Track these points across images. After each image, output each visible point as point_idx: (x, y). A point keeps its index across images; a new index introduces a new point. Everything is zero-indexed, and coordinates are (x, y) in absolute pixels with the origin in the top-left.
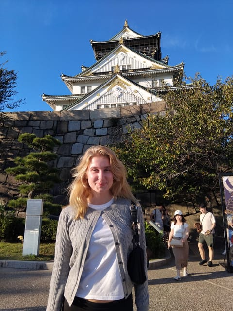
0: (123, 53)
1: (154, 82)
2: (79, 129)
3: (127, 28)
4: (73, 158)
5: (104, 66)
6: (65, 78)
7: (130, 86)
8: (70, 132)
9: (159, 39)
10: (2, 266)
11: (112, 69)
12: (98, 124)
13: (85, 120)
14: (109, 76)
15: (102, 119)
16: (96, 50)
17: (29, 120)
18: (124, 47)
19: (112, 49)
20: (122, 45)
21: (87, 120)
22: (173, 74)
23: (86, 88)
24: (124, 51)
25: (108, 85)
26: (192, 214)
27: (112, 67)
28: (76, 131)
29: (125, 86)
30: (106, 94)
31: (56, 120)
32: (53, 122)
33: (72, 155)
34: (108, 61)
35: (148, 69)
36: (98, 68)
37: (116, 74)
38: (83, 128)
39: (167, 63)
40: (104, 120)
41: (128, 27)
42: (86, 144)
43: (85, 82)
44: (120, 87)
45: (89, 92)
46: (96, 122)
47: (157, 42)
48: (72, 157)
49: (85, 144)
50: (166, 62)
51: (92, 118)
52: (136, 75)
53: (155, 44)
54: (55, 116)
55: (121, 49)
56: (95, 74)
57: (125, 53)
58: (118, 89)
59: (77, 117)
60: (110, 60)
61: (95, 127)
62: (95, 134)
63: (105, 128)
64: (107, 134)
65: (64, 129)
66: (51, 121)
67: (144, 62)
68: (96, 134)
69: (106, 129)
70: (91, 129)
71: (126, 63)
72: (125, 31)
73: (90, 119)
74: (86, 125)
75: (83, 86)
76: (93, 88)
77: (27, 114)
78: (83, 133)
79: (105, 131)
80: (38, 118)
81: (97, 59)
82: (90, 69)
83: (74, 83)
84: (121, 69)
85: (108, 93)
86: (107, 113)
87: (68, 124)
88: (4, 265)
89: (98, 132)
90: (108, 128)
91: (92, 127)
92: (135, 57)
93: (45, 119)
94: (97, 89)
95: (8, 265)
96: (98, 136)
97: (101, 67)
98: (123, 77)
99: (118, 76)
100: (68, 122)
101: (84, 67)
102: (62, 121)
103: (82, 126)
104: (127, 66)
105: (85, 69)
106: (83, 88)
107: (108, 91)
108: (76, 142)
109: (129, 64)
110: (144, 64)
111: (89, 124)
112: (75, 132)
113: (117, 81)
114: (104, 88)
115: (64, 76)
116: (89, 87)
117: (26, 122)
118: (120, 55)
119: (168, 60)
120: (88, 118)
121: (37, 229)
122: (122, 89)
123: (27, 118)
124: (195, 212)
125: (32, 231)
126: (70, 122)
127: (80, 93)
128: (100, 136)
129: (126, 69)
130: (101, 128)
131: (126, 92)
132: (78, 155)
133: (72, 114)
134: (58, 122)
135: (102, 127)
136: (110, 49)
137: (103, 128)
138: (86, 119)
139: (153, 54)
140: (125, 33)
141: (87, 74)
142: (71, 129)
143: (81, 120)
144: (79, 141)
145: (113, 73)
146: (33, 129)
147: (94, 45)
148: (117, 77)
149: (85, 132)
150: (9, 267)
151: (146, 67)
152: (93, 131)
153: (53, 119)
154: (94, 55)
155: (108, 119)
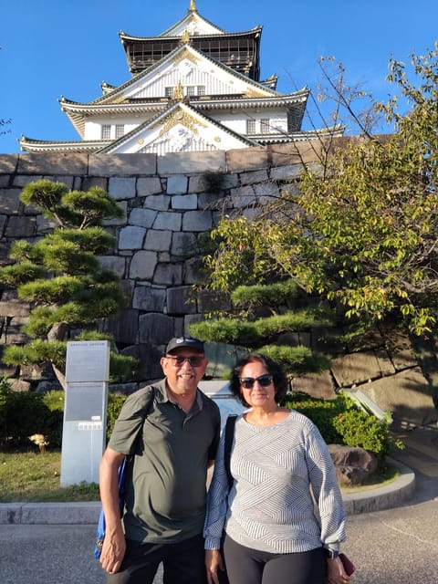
0: (189, 62)
1: (250, 123)
2: (133, 195)
3: (194, 14)
4: (123, 259)
5: (150, 85)
6: (69, 107)
7: (205, 127)
9: (258, 40)
10: (11, 521)
11: (167, 93)
12: (176, 185)
13: (146, 176)
14: (161, 105)
15: (185, 174)
16: (131, 54)
17: (16, 174)
18: (191, 50)
19: (167, 53)
20: (186, 46)
21: (151, 176)
22: (287, 109)
23: (113, 127)
24: (190, 57)
25: (161, 122)
26: (389, 375)
27: (167, 89)
28: (127, 199)
29: (196, 126)
30: (157, 141)
31: (79, 173)
32: (71, 179)
33: (120, 253)
34: (157, 77)
35: (239, 96)
36: (138, 89)
37: (177, 101)
38: (141, 193)
39: (274, 88)
40: (189, 178)
41: (196, 11)
42: (152, 229)
43: (110, 115)
44: (186, 129)
45: (120, 136)
46: (170, 182)
47: (254, 45)
48: (121, 256)
49: (147, 229)
50: (273, 85)
51: (161, 172)
52: (215, 108)
53: (251, 49)
54: (78, 164)
55: (185, 54)
56: (131, 100)
57: (193, 62)
58: (182, 132)
59: (129, 169)
60: (162, 73)
61: (168, 192)
62: (170, 206)
63: (191, 194)
64: (198, 209)
66: (68, 175)
67: (232, 83)
68: (173, 207)
69: (195, 196)
70: (162, 196)
71: (194, 82)
72: (190, 20)
73: (157, 173)
74: (148, 187)
75: (107, 123)
76: (128, 128)
77: (10, 158)
78: (142, 204)
79: (192, 202)
80: (38, 170)
81: (133, 71)
82: (121, 89)
83: (87, 116)
84: (185, 94)
85: (160, 140)
86: (196, 160)
87: (108, 184)
88: (16, 517)
89: (178, 203)
90: (198, 194)
91: (164, 192)
92: (213, 71)
93: (51, 172)
94: (137, 130)
95: (28, 517)
96: (176, 211)
97: (144, 86)
98: (193, 108)
99: (181, 105)
100: (108, 179)
101: (108, 86)
102: (93, 177)
103: (139, 188)
104: (196, 89)
105: (109, 90)
106: (106, 128)
107: (161, 136)
108: (128, 225)
109: (200, 84)
110: (231, 85)
111: (155, 185)
112: (126, 202)
113: (178, 115)
114: (152, 128)
115: (67, 101)
116: (119, 127)
117: (7, 178)
118: (183, 66)
119: (276, 83)
120: (154, 173)
121: (98, 418)
122: (190, 132)
123: (12, 168)
124: (394, 372)
125: (82, 424)
126: (111, 179)
127: (99, 139)
128: (183, 211)
129: (196, 94)
130: (183, 195)
131: (197, 140)
132: (134, 251)
133: (118, 162)
134: (82, 178)
135: (185, 191)
136: (160, 53)
137: (187, 194)
138: (148, 173)
139: (246, 69)
140: (191, 23)
141: (114, 99)
142: (114, 195)
143: (137, 176)
144: (134, 222)
145: (170, 100)
147: (128, 43)
148: (179, 108)
149: (148, 202)
150: (32, 520)
151: (234, 93)
152: (165, 201)
153: (71, 173)
154: (128, 63)
155: (197, 174)
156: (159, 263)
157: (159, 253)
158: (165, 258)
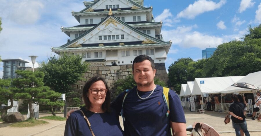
6: (75, 14)
7: (119, 24)
8: (103, 75)
12: (112, 72)
22: (146, 13)
23: (89, 20)
25: (105, 23)
28: (105, 74)
29: (116, 24)
30: (104, 29)
34: (103, 1)
37: (110, 16)
38: (107, 73)
42: (109, 79)
43: (88, 16)
52: (122, 13)
56: (95, 10)
64: (116, 76)
65: (100, 73)
73: (109, 70)
75: (87, 18)
82: (91, 6)
83: (81, 16)
84: (113, 8)
89: (113, 75)
90: (116, 73)
91: (110, 73)
94: (98, 25)
98: (115, 18)
102: (99, 71)
104: (116, 6)
106: (87, 20)
107: (106, 27)
109: (117, 4)
110: (127, 5)
114: (102, 24)
115: (74, 12)
116: (91, 20)
122: (114, 26)
126: (102, 71)
128: (114, 76)
129: (116, 8)
130: (114, 73)
141: (89, 10)
142: (103, 74)
143: (106, 70)
146: (89, 74)
148: (111, 18)
149: (108, 75)
151: (128, 7)
152: (111, 75)
155: (116, 70)
156: (110, 85)
157: (110, 83)
158: (111, 84)
